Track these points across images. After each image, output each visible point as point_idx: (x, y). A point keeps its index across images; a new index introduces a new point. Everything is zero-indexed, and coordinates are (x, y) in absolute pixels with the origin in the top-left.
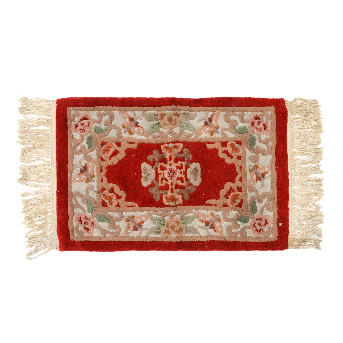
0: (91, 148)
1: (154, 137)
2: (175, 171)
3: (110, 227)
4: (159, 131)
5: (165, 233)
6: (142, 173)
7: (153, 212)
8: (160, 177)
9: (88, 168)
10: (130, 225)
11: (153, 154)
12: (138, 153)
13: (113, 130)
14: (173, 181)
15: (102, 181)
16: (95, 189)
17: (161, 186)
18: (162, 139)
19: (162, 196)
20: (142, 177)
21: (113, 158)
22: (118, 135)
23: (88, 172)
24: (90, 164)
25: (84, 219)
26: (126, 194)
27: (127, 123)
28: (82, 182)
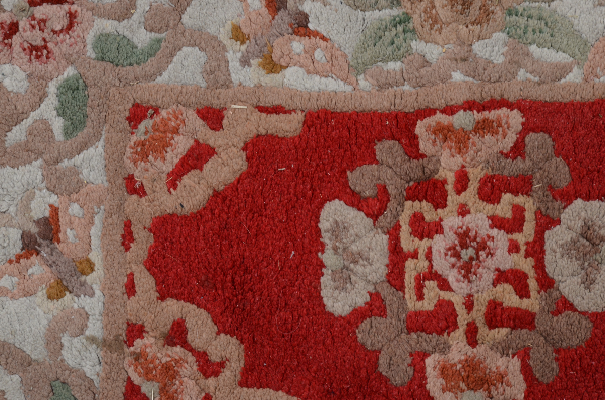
0: (81, 136)
1: (383, 80)
2: (484, 242)
4: (409, 52)
6: (323, 252)
8: (412, 268)
9: (62, 229)
11: (377, 162)
12: (304, 157)
13: (190, 49)
14: (475, 289)
15: (130, 289)
16: (95, 328)
17: (417, 314)
18: (422, 91)
19: (423, 360)
20: (324, 270)
21: (187, 180)
22: (212, 72)
23: (60, 247)
24: (75, 209)
26: (246, 349)
27: (253, 16)
28: (27, 294)
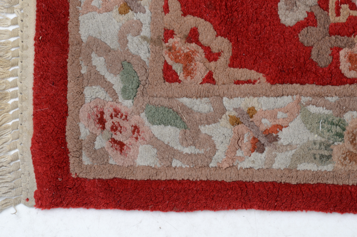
3: (184, 141)
5: (345, 159)
7: (309, 99)
10: (243, 135)
15: (166, 9)
16: (146, 31)
17: (336, 24)
19: (338, 52)
25: (111, 116)
26: (233, 45)
28: (108, 10)
